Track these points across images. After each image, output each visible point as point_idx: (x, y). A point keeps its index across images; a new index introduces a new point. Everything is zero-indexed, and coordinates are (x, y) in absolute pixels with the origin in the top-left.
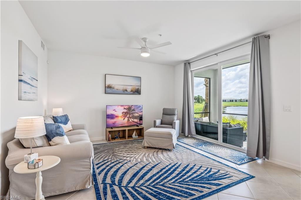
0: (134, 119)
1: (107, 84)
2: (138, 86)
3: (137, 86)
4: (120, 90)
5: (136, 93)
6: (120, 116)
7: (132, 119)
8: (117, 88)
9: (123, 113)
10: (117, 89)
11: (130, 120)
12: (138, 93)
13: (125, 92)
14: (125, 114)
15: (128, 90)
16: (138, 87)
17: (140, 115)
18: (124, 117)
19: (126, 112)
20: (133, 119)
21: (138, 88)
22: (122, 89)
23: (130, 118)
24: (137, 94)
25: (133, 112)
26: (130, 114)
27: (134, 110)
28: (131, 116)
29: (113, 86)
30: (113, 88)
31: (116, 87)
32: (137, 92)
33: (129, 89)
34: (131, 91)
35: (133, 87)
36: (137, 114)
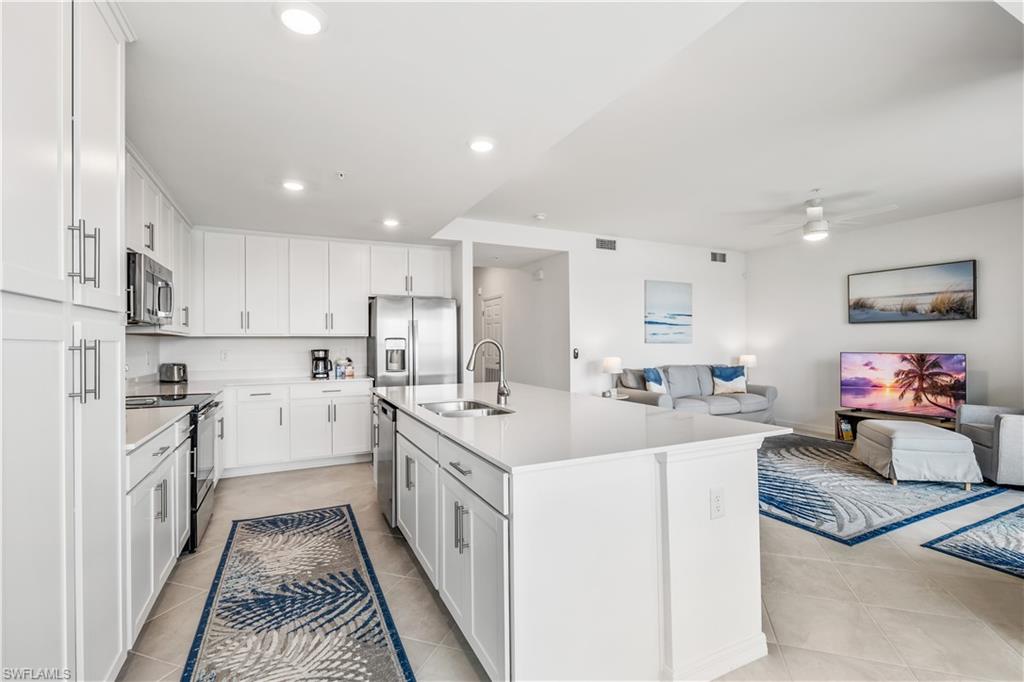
0: (938, 394)
1: (854, 297)
2: (962, 291)
3: (955, 292)
4: (891, 310)
5: (952, 315)
6: (888, 385)
7: (929, 396)
8: (882, 307)
9: (897, 375)
10: (883, 310)
11: (923, 397)
12: (962, 313)
13: (909, 314)
14: (905, 380)
15: (918, 307)
16: (961, 295)
17: (958, 381)
18: (903, 389)
19: (910, 372)
20: (933, 394)
21: (963, 299)
22: (899, 307)
23: (923, 390)
24: (958, 316)
25: (935, 370)
26: (922, 379)
27: (935, 364)
28: (925, 386)
29: (869, 302)
30: (871, 307)
31: (880, 304)
32: (955, 311)
33: (924, 304)
34: (933, 311)
35: (940, 296)
36: (948, 379)
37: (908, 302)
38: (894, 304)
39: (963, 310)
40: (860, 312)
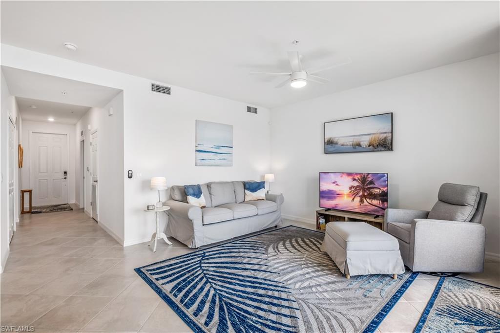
0: (373, 199)
2: (386, 133)
3: (382, 133)
4: (347, 145)
5: (380, 148)
6: (345, 194)
7: (368, 200)
8: (342, 143)
9: (350, 188)
10: (343, 145)
11: (365, 200)
12: (385, 147)
13: (357, 148)
14: (354, 192)
15: (362, 143)
16: (385, 135)
17: (384, 191)
18: (354, 196)
19: (358, 186)
20: (370, 199)
21: (386, 138)
22: (351, 143)
23: (365, 197)
24: (383, 149)
25: (371, 186)
26: (364, 191)
27: (371, 182)
28: (365, 194)
29: (335, 140)
30: (336, 143)
31: (341, 142)
32: (382, 146)
33: (365, 142)
34: (369, 146)
35: (374, 136)
36: (378, 191)
37: (356, 140)
38: (349, 141)
39: (385, 145)
40: (331, 146)
